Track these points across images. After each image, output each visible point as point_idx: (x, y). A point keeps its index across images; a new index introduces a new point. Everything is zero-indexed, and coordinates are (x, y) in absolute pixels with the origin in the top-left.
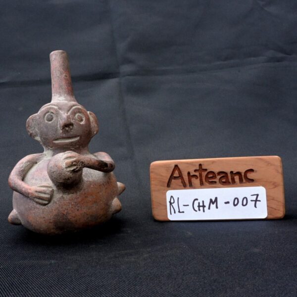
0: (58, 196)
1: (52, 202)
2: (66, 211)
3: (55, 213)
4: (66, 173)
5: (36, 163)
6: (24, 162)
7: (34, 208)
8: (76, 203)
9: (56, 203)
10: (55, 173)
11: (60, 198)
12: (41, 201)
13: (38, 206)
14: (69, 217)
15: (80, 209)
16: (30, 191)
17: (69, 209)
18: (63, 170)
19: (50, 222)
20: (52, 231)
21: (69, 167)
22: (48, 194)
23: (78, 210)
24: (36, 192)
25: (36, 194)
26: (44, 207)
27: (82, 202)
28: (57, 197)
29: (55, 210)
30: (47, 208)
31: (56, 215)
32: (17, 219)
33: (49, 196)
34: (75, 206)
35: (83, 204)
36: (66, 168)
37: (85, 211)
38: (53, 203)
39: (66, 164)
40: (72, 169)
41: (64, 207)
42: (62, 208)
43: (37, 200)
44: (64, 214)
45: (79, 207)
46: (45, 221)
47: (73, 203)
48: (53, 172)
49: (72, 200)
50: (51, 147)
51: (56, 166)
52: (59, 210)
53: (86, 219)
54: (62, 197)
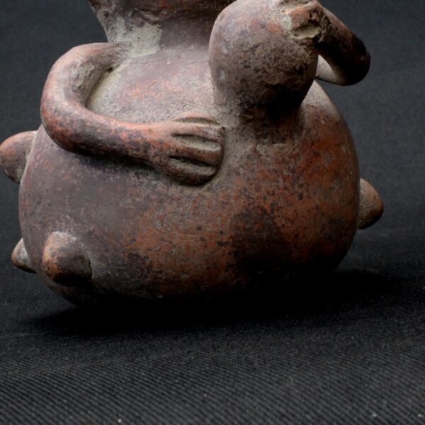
0: (240, 150)
1: (224, 170)
2: (270, 200)
3: (237, 206)
4: (297, 47)
5: (111, 70)
6: (79, 61)
7: (161, 202)
8: (293, 171)
9: (238, 174)
10: (259, 50)
11: (249, 157)
12: (190, 169)
13: (175, 190)
14: (280, 222)
15: (305, 194)
16: (149, 137)
17: (278, 192)
18: (286, 36)
19: (220, 244)
20: (223, 275)
21: (303, 28)
22: (214, 141)
23: (301, 197)
24: (177, 135)
25: (179, 144)
26: (195, 192)
27: (310, 172)
28: (239, 155)
29: (237, 198)
30: (207, 194)
31: (241, 216)
32: (82, 258)
33: (218, 148)
34: (293, 185)
35: (310, 176)
36: (297, 30)
37: (318, 202)
38: (229, 175)
39: (294, 16)
40: (312, 34)
41: (265, 186)
42: (258, 189)
43: (179, 166)
44: (265, 212)
45: (301, 186)
46: (202, 239)
47: (285, 173)
48: (254, 49)
49: (283, 161)
50: (156, 13)
51: (263, 26)
52: (249, 197)
53: (318, 230)
54: (255, 151)
